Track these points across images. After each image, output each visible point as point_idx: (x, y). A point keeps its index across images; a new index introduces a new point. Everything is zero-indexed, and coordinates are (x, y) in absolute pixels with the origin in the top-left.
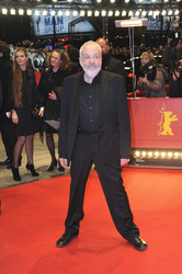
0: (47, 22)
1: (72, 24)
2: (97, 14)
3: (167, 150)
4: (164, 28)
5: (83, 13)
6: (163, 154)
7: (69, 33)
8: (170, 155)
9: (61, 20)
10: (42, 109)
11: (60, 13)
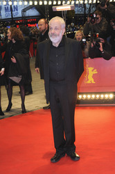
0: (6, 9)
1: (24, 11)
2: (41, 3)
3: (91, 93)
4: (87, 13)
5: (31, 3)
6: (89, 96)
7: (22, 17)
8: (93, 96)
9: (16, 8)
10: (3, 69)
11: (15, 3)
